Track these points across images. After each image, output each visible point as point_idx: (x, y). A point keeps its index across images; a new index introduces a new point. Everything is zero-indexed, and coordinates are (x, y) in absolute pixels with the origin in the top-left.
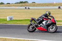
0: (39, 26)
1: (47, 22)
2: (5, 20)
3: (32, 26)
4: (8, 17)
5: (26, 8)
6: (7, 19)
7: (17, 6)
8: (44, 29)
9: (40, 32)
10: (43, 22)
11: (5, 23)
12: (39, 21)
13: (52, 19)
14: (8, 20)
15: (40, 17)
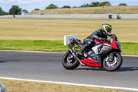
0: (85, 55)
1: (101, 48)
2: (58, 45)
3: (72, 57)
4: (65, 37)
5: (110, 17)
6: (63, 41)
7: (86, 13)
8: (94, 63)
9: (87, 69)
10: (92, 48)
11: (60, 51)
12: (86, 45)
13: (111, 41)
14: (65, 44)
15: (88, 38)
